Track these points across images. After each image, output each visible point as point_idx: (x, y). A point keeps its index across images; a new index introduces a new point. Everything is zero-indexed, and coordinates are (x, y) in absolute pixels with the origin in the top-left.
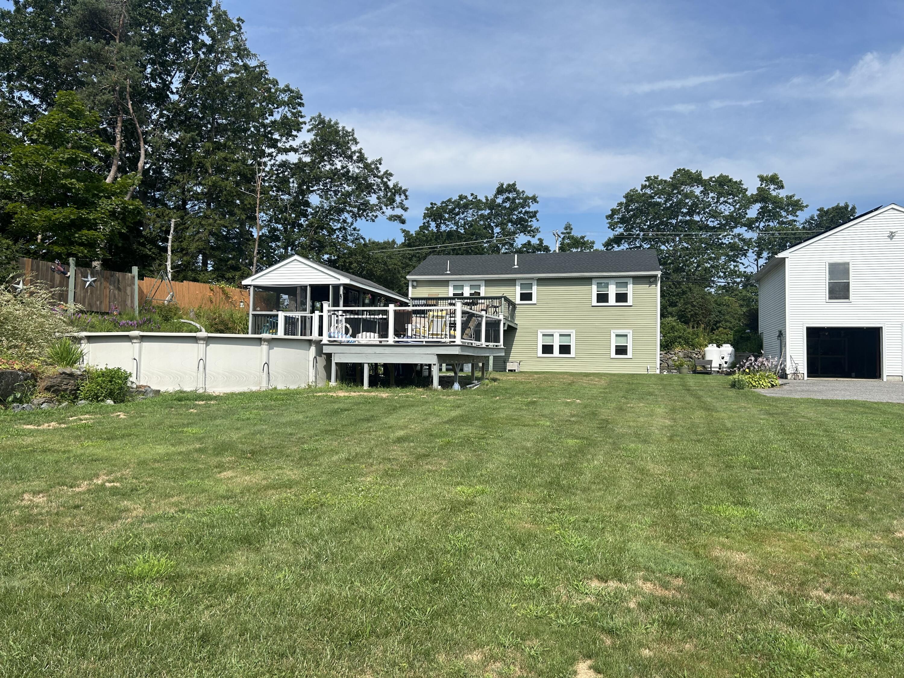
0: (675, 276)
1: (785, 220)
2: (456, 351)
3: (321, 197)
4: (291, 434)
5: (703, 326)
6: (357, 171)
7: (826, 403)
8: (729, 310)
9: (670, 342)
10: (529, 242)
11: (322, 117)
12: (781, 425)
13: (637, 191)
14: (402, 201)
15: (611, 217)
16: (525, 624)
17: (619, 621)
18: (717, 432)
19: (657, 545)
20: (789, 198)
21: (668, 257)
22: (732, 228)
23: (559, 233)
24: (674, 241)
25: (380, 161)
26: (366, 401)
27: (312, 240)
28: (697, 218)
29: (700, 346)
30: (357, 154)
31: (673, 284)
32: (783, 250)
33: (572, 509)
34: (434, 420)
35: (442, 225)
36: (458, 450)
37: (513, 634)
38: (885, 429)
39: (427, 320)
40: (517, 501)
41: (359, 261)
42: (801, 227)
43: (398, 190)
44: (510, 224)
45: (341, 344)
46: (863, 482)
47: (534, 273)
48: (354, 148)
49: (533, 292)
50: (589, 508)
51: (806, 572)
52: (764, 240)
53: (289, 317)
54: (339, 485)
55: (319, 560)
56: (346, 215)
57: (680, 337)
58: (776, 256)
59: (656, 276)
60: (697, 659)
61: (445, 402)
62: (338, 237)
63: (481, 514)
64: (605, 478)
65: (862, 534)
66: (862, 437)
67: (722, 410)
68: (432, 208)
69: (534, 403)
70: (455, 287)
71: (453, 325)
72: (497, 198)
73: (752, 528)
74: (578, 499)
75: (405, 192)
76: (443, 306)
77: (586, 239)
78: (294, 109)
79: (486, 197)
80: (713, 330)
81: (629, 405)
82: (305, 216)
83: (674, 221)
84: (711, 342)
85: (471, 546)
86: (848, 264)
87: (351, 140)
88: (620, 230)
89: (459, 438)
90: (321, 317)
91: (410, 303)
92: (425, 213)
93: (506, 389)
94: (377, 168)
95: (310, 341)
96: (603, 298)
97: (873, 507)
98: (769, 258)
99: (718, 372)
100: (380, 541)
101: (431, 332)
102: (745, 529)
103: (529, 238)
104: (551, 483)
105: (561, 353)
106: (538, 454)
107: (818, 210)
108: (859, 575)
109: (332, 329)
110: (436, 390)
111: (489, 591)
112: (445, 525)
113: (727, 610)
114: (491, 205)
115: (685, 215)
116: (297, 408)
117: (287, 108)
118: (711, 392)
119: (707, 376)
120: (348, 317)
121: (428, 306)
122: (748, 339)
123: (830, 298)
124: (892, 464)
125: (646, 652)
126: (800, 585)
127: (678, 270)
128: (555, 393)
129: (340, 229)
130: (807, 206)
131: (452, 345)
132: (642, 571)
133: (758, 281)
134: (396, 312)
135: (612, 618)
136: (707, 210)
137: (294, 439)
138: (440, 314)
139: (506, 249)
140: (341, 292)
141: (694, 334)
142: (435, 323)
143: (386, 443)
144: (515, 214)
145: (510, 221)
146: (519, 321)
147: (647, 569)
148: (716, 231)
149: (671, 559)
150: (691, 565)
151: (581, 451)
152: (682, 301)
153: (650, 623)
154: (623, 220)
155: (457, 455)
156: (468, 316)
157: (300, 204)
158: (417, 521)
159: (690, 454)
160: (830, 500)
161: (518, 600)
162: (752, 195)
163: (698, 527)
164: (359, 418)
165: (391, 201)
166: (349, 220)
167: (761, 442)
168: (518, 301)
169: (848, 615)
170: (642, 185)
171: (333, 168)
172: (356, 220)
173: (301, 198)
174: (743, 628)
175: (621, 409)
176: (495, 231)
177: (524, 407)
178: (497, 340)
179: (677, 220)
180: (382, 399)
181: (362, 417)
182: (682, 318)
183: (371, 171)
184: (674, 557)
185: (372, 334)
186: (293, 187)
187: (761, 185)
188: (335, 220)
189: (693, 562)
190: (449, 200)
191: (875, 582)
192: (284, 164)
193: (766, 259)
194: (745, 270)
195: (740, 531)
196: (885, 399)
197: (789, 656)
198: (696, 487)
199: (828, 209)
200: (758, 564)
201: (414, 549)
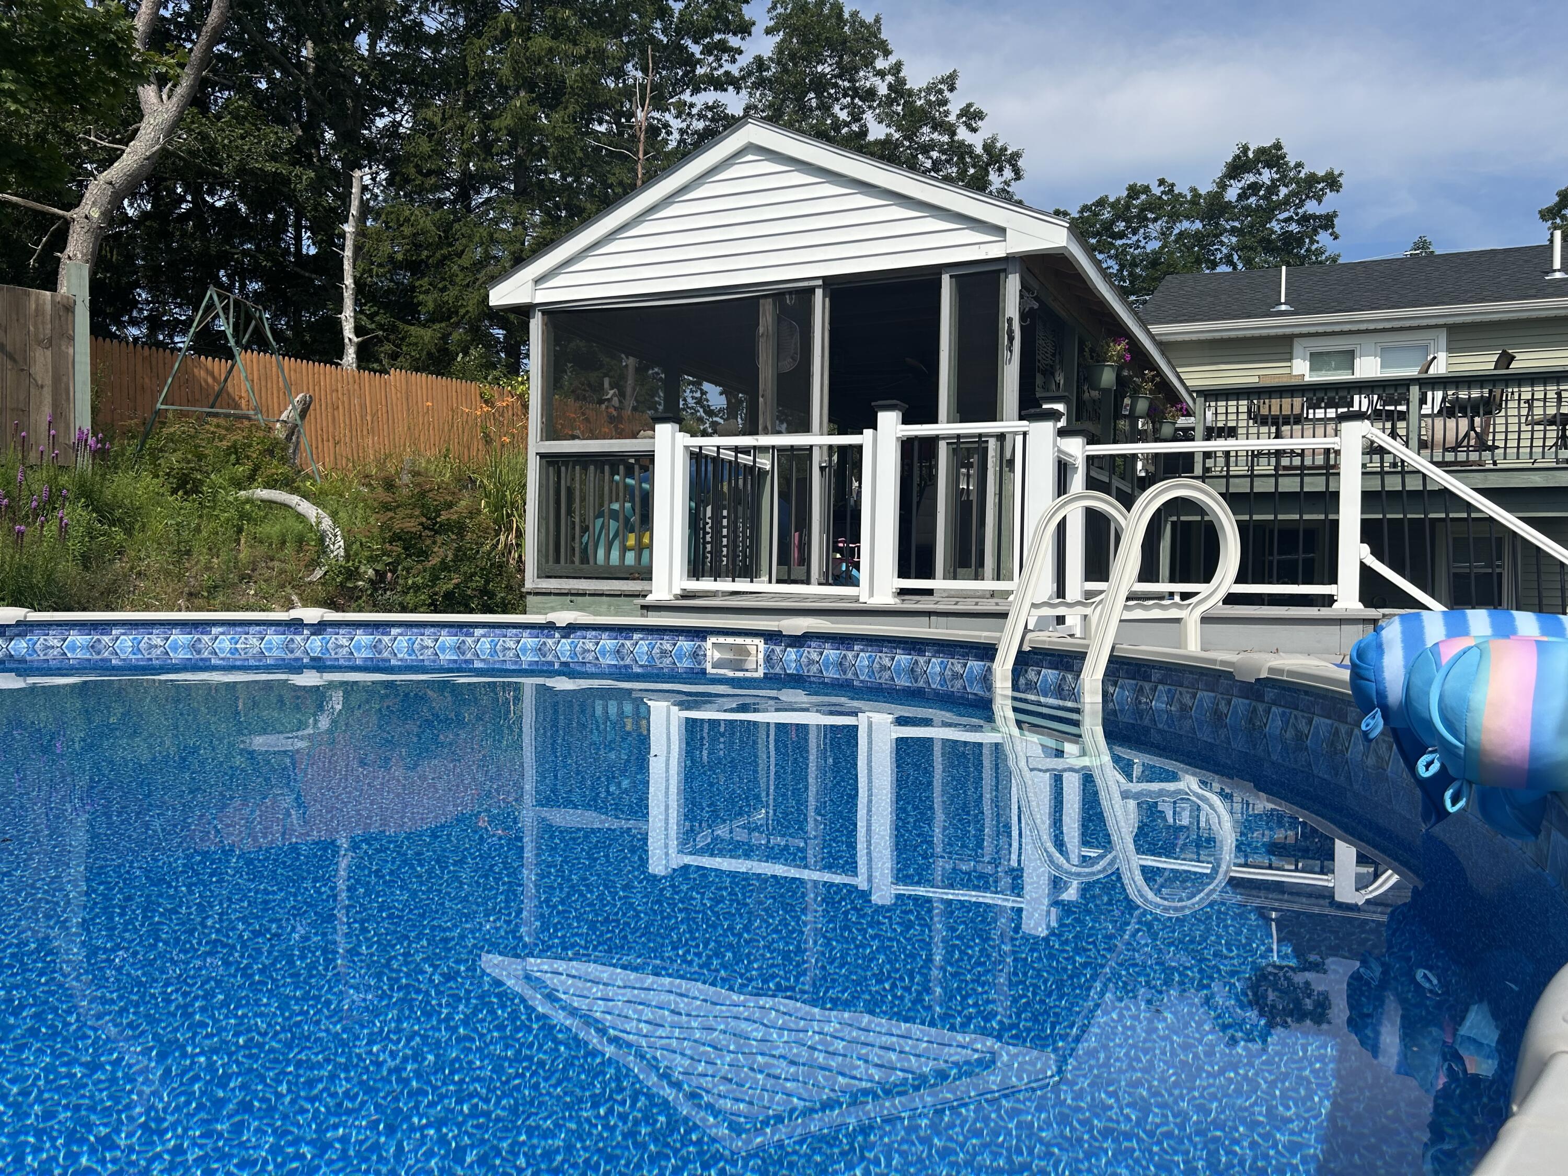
25: (951, 81)
30: (889, 80)
43: (994, 157)
48: (880, 64)
70: (1317, 361)
72: (1225, 188)
75: (1013, 158)
79: (1197, 188)
87: (874, 44)
94: (943, 103)
114: (1207, 207)
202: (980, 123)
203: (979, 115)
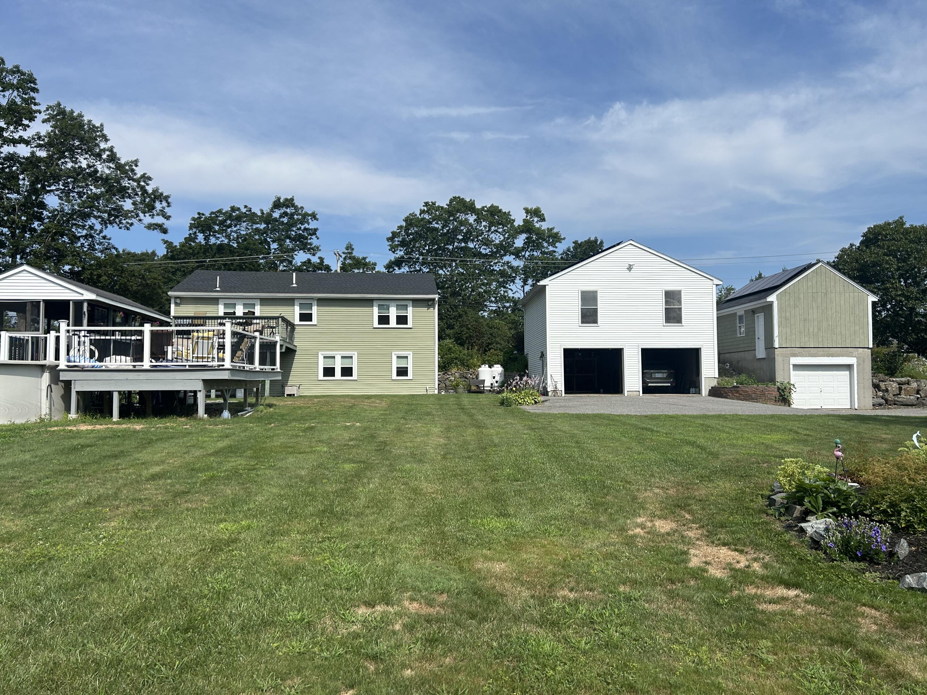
0: (452, 300)
1: (546, 251)
2: (225, 376)
3: (60, 198)
4: (13, 478)
5: (476, 348)
6: (107, 171)
7: (579, 417)
8: (500, 333)
9: (448, 363)
10: (309, 260)
11: (62, 106)
12: (541, 439)
13: (416, 215)
14: (164, 208)
15: (391, 239)
16: (286, 663)
17: (383, 646)
18: (486, 448)
19: (425, 563)
20: (550, 230)
21: (446, 281)
22: (502, 256)
23: (340, 253)
24: (450, 266)
25: (136, 163)
26: (115, 435)
27: (48, 248)
28: (471, 245)
29: (475, 366)
30: (108, 153)
31: (451, 308)
32: (545, 278)
33: (343, 536)
34: (198, 453)
35: (211, 237)
36: (224, 484)
37: (272, 675)
38: (623, 438)
39: (190, 341)
40: (286, 533)
41: (109, 274)
42: (559, 257)
43: (158, 196)
44: (288, 241)
45: (83, 370)
46: (604, 487)
47: (314, 293)
48: (103, 145)
49: (313, 312)
50: (361, 533)
51: (554, 575)
52: (529, 268)
53: (16, 338)
54: (75, 534)
55: (43, 624)
56: (93, 220)
57: (456, 358)
58: (538, 284)
59: (433, 300)
60: (456, 671)
61: (211, 432)
62: (82, 244)
63: (245, 551)
64: (379, 502)
65: (601, 534)
66: (606, 446)
67: (491, 426)
68: (200, 218)
69: (312, 428)
70: (226, 305)
71: (222, 347)
72: (273, 212)
73: (512, 538)
74: (351, 526)
75: (167, 198)
76: (212, 327)
77: (367, 261)
78: (26, 94)
79: (262, 211)
80: (485, 351)
81: (407, 426)
82: (40, 219)
83: (451, 247)
84: (484, 363)
85: (232, 587)
86: (596, 292)
87: (99, 136)
88: (400, 253)
89: (226, 471)
90: (58, 339)
91: (173, 322)
92: (191, 224)
93: (283, 415)
94: (133, 171)
95: (43, 367)
96: (384, 320)
97: (612, 509)
98: (533, 285)
99: (490, 391)
100: (122, 593)
101: (195, 355)
102: (505, 540)
103: (309, 256)
104: (324, 511)
105: (343, 375)
106: (312, 482)
107: (573, 243)
108: (598, 572)
109: (72, 353)
110: (201, 419)
111: (249, 632)
112: (203, 566)
113: (485, 619)
114: (267, 219)
115: (460, 241)
116: (23, 446)
117: (15, 93)
118: (483, 410)
119: (480, 395)
120: (93, 338)
121: (193, 326)
122: (515, 359)
123: (582, 322)
124: (628, 470)
125: (408, 673)
126: (549, 587)
127: (455, 294)
128: (335, 417)
129: (86, 237)
130: (564, 239)
131: (220, 369)
132: (409, 591)
133: (524, 306)
134: (152, 333)
135: (377, 643)
136: (480, 238)
137: (18, 483)
138: (206, 335)
139: (284, 266)
140: (85, 309)
141: (469, 355)
142: (200, 345)
143: (138, 482)
144: (293, 231)
145: (289, 237)
146: (299, 343)
147: (414, 589)
148: (488, 259)
149: (437, 576)
150: (455, 580)
151: (358, 475)
152: (458, 324)
153: (414, 643)
154: (403, 244)
155: (223, 490)
156: (239, 338)
157: (33, 205)
158: (169, 566)
159: (460, 470)
160: (578, 506)
161: (280, 639)
162: (519, 226)
163: (464, 541)
164: (104, 454)
165: (150, 208)
166: (98, 227)
167: (524, 456)
168: (297, 321)
169: (587, 610)
170: (421, 210)
171: (77, 166)
172: (106, 227)
173: (34, 198)
174: (498, 635)
175: (399, 430)
176: (272, 247)
177: (301, 434)
178: (273, 363)
179: (453, 246)
180: (135, 432)
181: (109, 454)
182: (458, 340)
183: (125, 172)
184: (441, 574)
185: (123, 358)
186: (24, 184)
187: (527, 217)
188: (78, 226)
189: (457, 577)
190: (220, 211)
191: (610, 577)
192: (12, 158)
193: (531, 286)
194: (513, 295)
195: (501, 542)
196: (625, 412)
197: (537, 655)
198: (465, 503)
199: (582, 242)
200: (514, 572)
201: (164, 598)
202: (150, 182)
203: (150, 179)
